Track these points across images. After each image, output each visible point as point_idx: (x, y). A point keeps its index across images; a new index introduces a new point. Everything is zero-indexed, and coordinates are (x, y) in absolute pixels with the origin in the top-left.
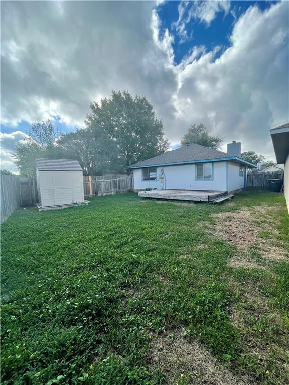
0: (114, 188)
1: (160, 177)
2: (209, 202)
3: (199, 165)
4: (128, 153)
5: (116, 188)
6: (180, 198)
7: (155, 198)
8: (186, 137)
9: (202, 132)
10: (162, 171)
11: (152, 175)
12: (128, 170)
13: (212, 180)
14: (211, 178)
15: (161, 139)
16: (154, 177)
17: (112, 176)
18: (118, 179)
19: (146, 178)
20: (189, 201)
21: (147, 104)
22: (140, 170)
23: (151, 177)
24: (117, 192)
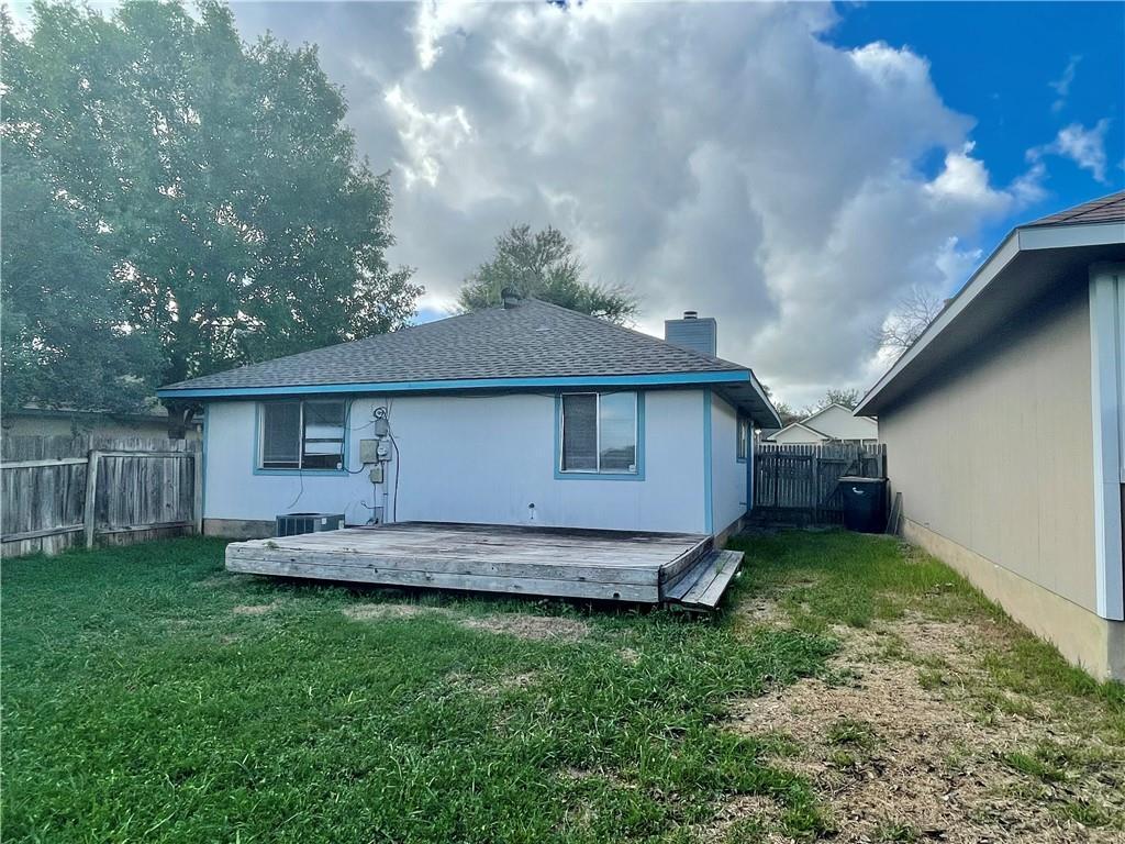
0: (62, 514)
1: (370, 451)
2: (660, 605)
3: (577, 398)
4: (185, 313)
5: (80, 508)
6: (494, 586)
7: (337, 584)
8: (487, 275)
9: (555, 265)
10: (381, 418)
11: (318, 438)
12: (175, 405)
13: (640, 475)
14: (632, 468)
15: (375, 263)
16: (332, 449)
17: (52, 433)
18: (96, 457)
19: (282, 454)
20: (552, 605)
21: (319, 83)
22: (251, 408)
23: (311, 449)
24: (80, 537)
